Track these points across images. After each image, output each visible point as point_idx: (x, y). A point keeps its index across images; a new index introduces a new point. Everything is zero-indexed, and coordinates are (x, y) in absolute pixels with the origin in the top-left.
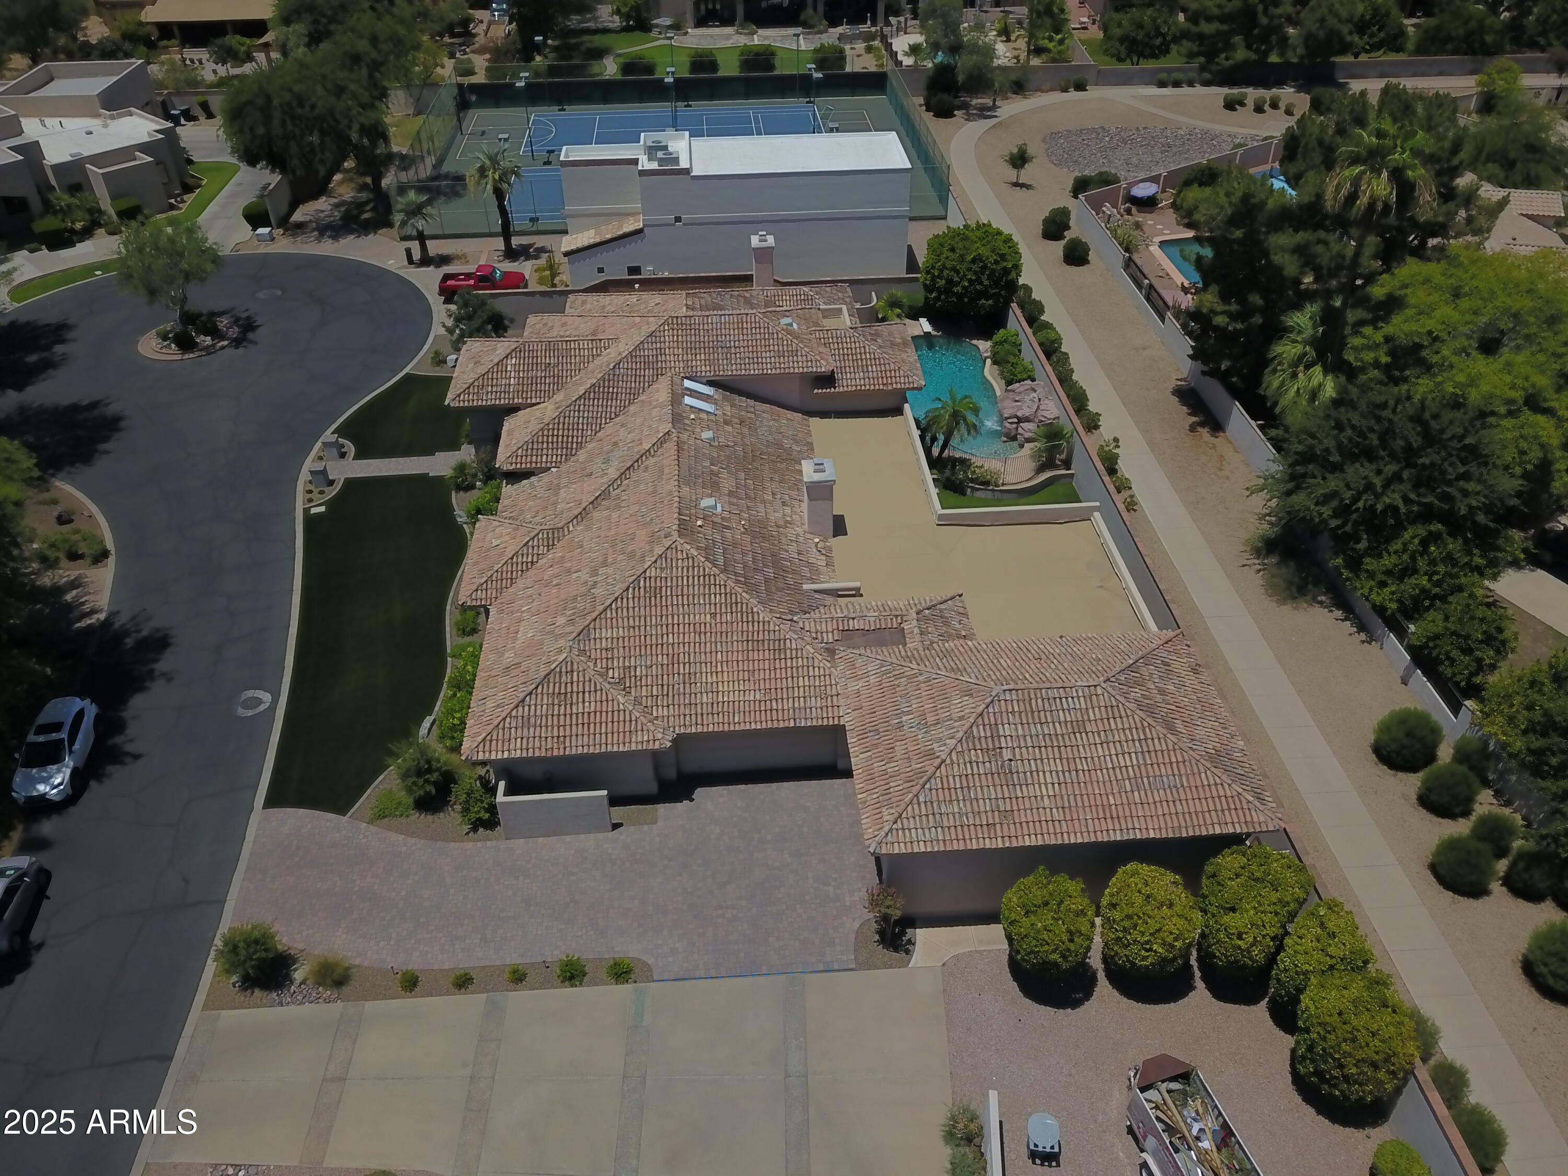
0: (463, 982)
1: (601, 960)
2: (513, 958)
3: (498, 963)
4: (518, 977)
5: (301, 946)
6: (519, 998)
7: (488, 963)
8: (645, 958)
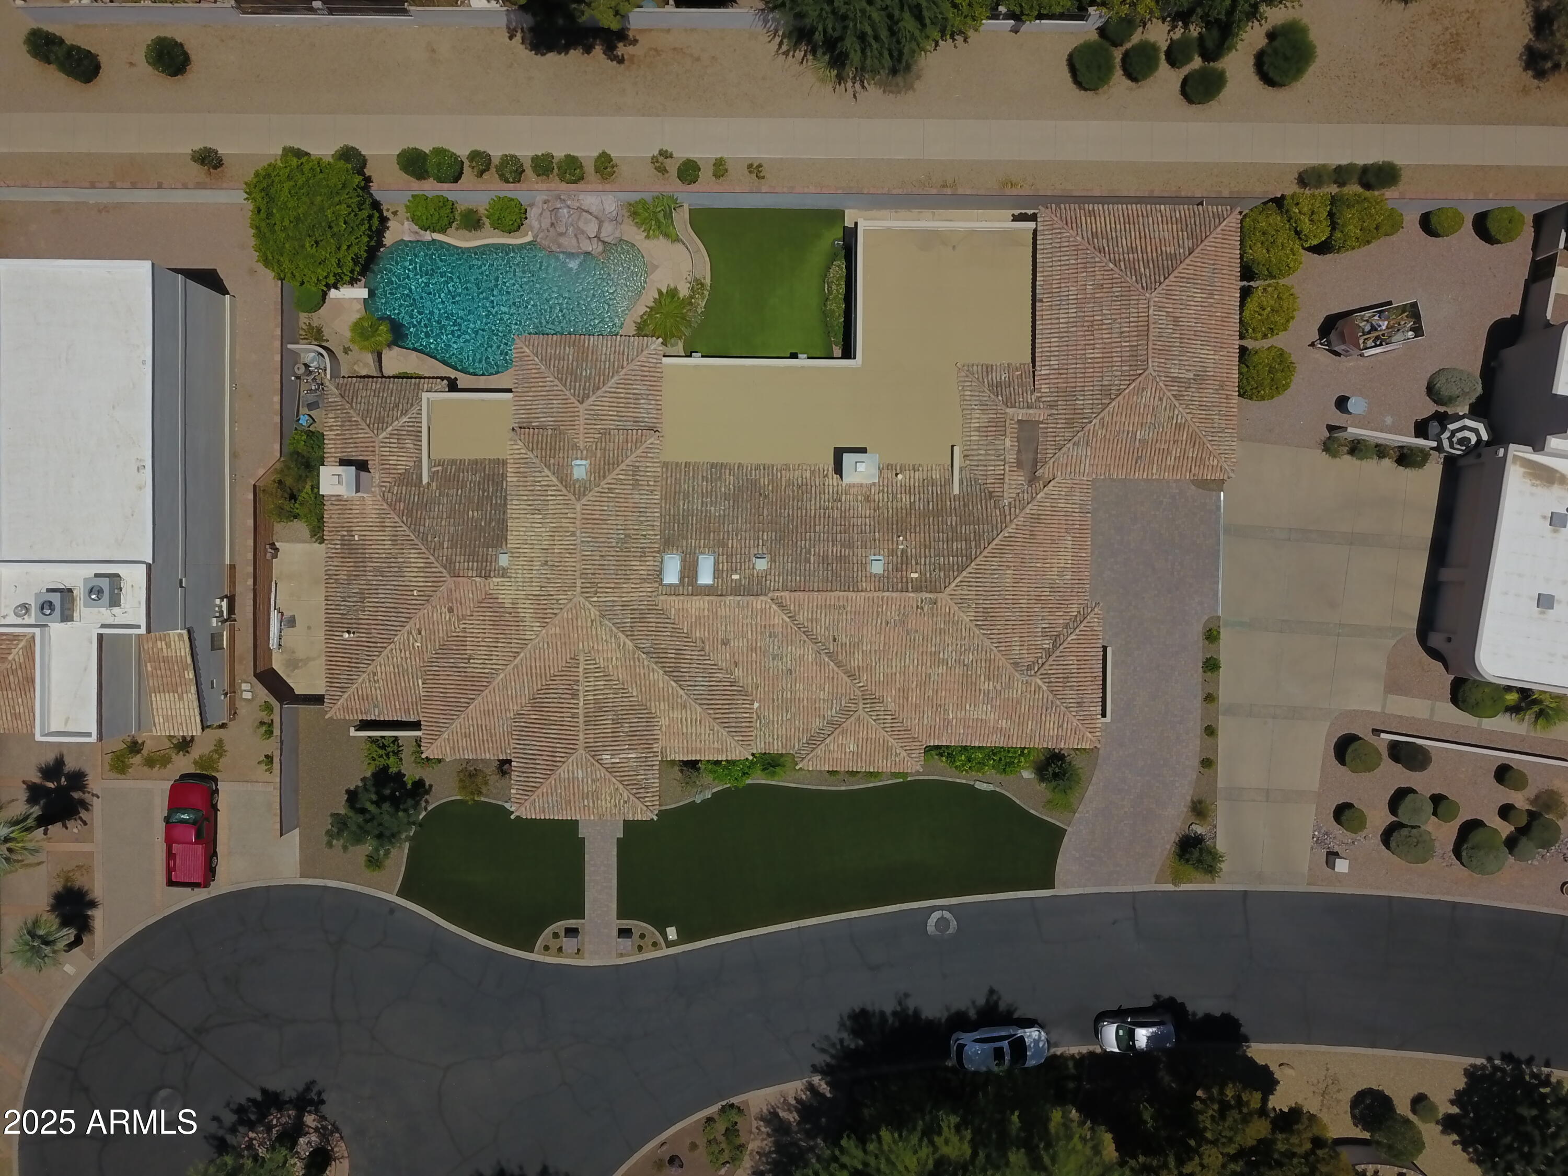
0: (1210, 731)
1: (1204, 647)
2: (1198, 702)
3: (1200, 711)
4: (1210, 698)
5: (1174, 835)
6: (1224, 696)
7: (1199, 717)
8: (1203, 621)
